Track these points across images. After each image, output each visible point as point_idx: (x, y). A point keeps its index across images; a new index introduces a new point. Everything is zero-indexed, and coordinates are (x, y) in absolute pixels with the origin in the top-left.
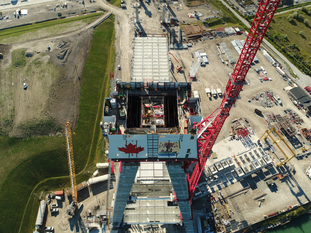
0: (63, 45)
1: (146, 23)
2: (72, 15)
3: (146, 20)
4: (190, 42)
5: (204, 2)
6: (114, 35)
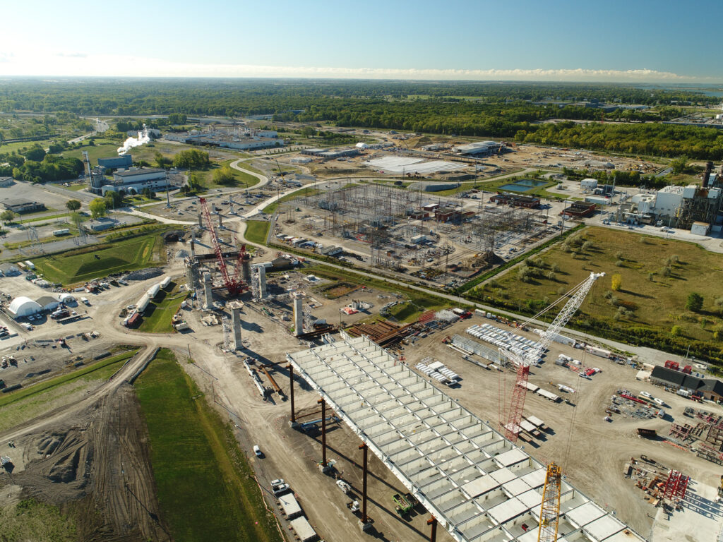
0: (56, 444)
1: (261, 344)
2: (41, 376)
3: (257, 339)
5: (354, 287)
6: (195, 387)
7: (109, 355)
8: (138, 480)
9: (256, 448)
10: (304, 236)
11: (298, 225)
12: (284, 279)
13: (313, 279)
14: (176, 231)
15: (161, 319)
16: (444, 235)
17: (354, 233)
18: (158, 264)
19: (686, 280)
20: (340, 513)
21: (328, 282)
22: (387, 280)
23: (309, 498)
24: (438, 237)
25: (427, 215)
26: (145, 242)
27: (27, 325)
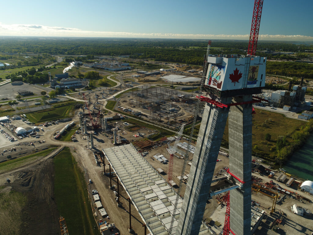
0: (24, 175)
1: (101, 147)
2: (23, 155)
3: (100, 145)
4: (145, 151)
5: (141, 127)
6: (74, 160)
7: (47, 148)
8: (48, 187)
9: (90, 180)
10: (128, 107)
11: (127, 103)
12: (116, 123)
13: (126, 124)
14: (80, 104)
15: (68, 137)
16: (183, 108)
17: (147, 106)
18: (71, 117)
19: (271, 128)
20: (112, 201)
21: (131, 125)
22: (154, 125)
23: (103, 196)
24: (180, 109)
25: (179, 100)
26: (68, 108)
27: (21, 137)
